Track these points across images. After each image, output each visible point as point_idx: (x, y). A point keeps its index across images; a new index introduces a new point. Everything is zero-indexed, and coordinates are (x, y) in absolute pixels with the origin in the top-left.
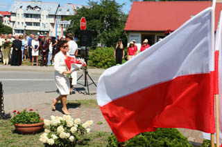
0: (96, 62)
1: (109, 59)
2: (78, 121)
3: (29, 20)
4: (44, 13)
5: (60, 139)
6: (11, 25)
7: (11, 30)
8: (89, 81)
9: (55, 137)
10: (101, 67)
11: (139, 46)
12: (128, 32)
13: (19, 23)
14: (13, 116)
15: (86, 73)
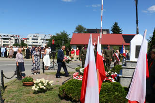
2: (48, 81)
3: (34, 41)
4: (40, 38)
5: (40, 89)
6: (27, 43)
7: (27, 45)
8: (55, 64)
9: (38, 87)
11: (75, 50)
12: (71, 45)
13: (30, 42)
15: (53, 61)
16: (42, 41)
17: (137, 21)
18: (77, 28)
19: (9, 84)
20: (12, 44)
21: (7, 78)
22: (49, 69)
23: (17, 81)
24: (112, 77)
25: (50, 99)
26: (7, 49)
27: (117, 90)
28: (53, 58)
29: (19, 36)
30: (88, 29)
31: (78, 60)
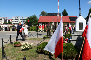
0: (32, 30)
2: (29, 43)
3: (16, 21)
4: (19, 19)
5: (25, 48)
6: (12, 22)
8: (31, 34)
11: (42, 26)
12: (39, 23)
14: (14, 43)
16: (21, 20)
17: (80, 9)
18: (41, 13)
19: (6, 46)
20: (3, 23)
21: (5, 43)
23: (10, 44)
24: (66, 40)
25: (32, 54)
27: (71, 47)
28: (30, 31)
29: (7, 18)
30: (48, 14)
31: (43, 31)
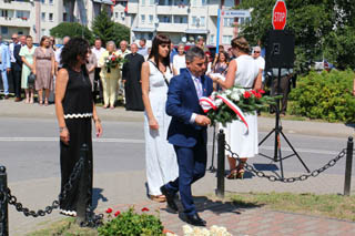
0: (307, 105)
1: (340, 99)
3: (165, 10)
6: (127, 22)
7: (127, 32)
8: (285, 149)
10: (319, 117)
13: (143, 17)
15: (278, 130)
16: (214, 9)
20: (49, 25)
21: (27, 213)
22: (248, 175)
23: (76, 229)
26: (24, 51)
28: (276, 111)
